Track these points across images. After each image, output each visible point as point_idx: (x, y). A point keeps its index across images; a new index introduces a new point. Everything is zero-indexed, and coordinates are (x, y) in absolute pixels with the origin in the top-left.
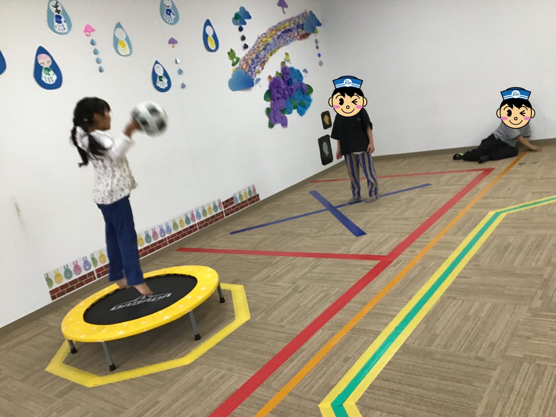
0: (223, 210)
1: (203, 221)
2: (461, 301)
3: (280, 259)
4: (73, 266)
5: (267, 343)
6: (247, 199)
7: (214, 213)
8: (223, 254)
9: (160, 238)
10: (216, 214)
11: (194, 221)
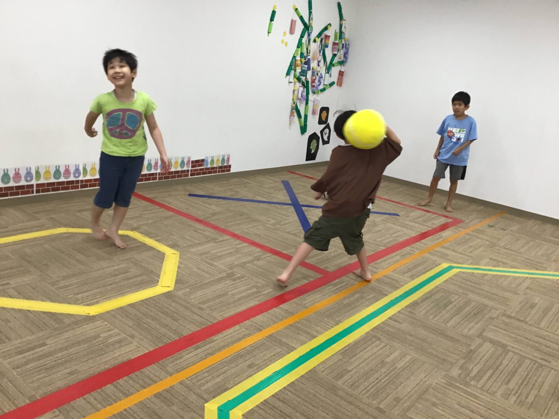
0: (190, 169)
2: (383, 344)
3: (227, 238)
4: (14, 172)
5: (179, 322)
6: (218, 166)
7: (179, 169)
8: (173, 213)
10: (181, 171)
11: (157, 170)
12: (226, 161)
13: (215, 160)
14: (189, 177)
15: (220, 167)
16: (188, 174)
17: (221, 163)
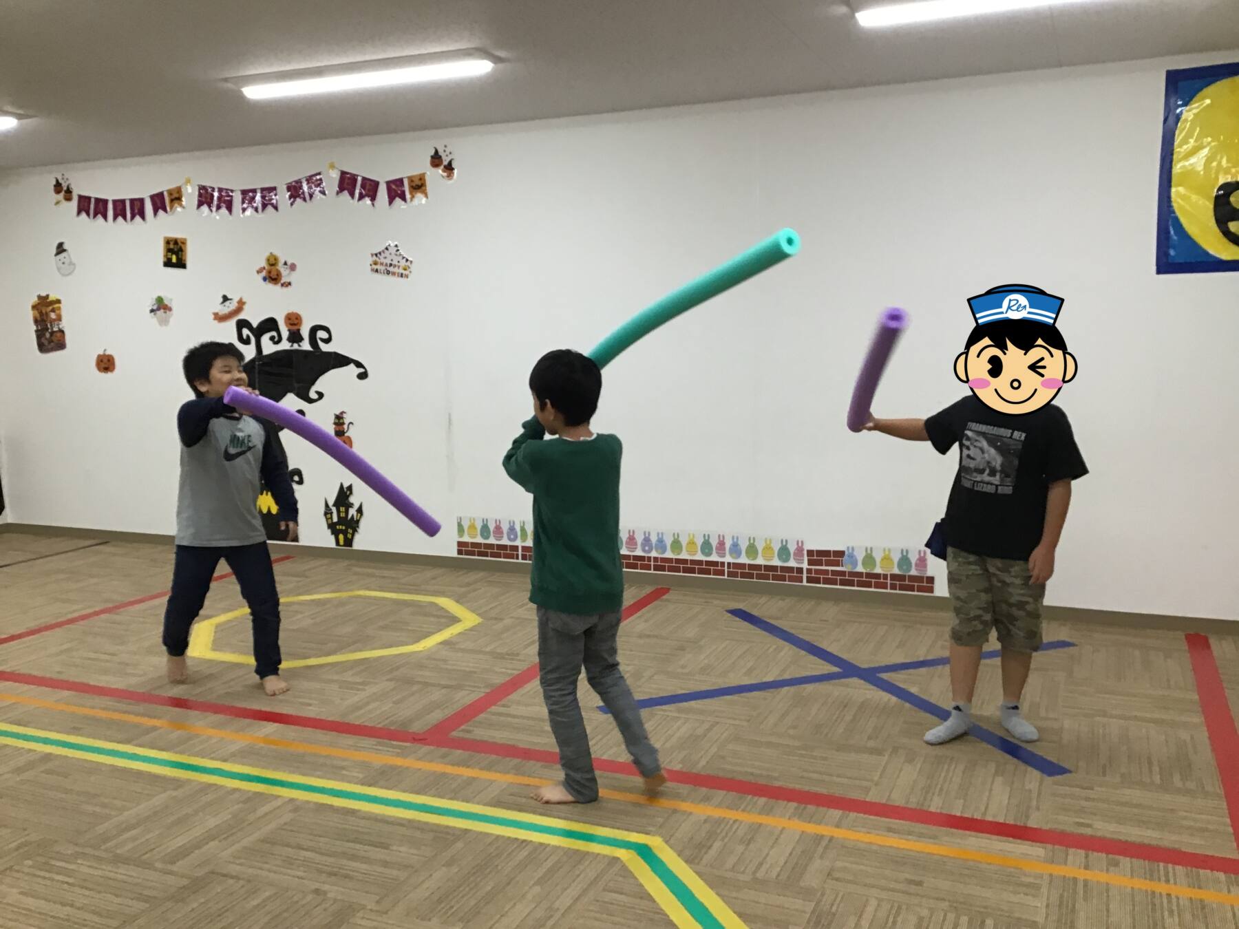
1: (745, 565)
4: (494, 525)
6: (889, 573)
7: (776, 562)
9: (639, 553)
10: (781, 567)
11: (723, 556)
12: (916, 565)
13: (878, 556)
14: (805, 583)
15: (894, 577)
16: (802, 577)
17: (899, 570)
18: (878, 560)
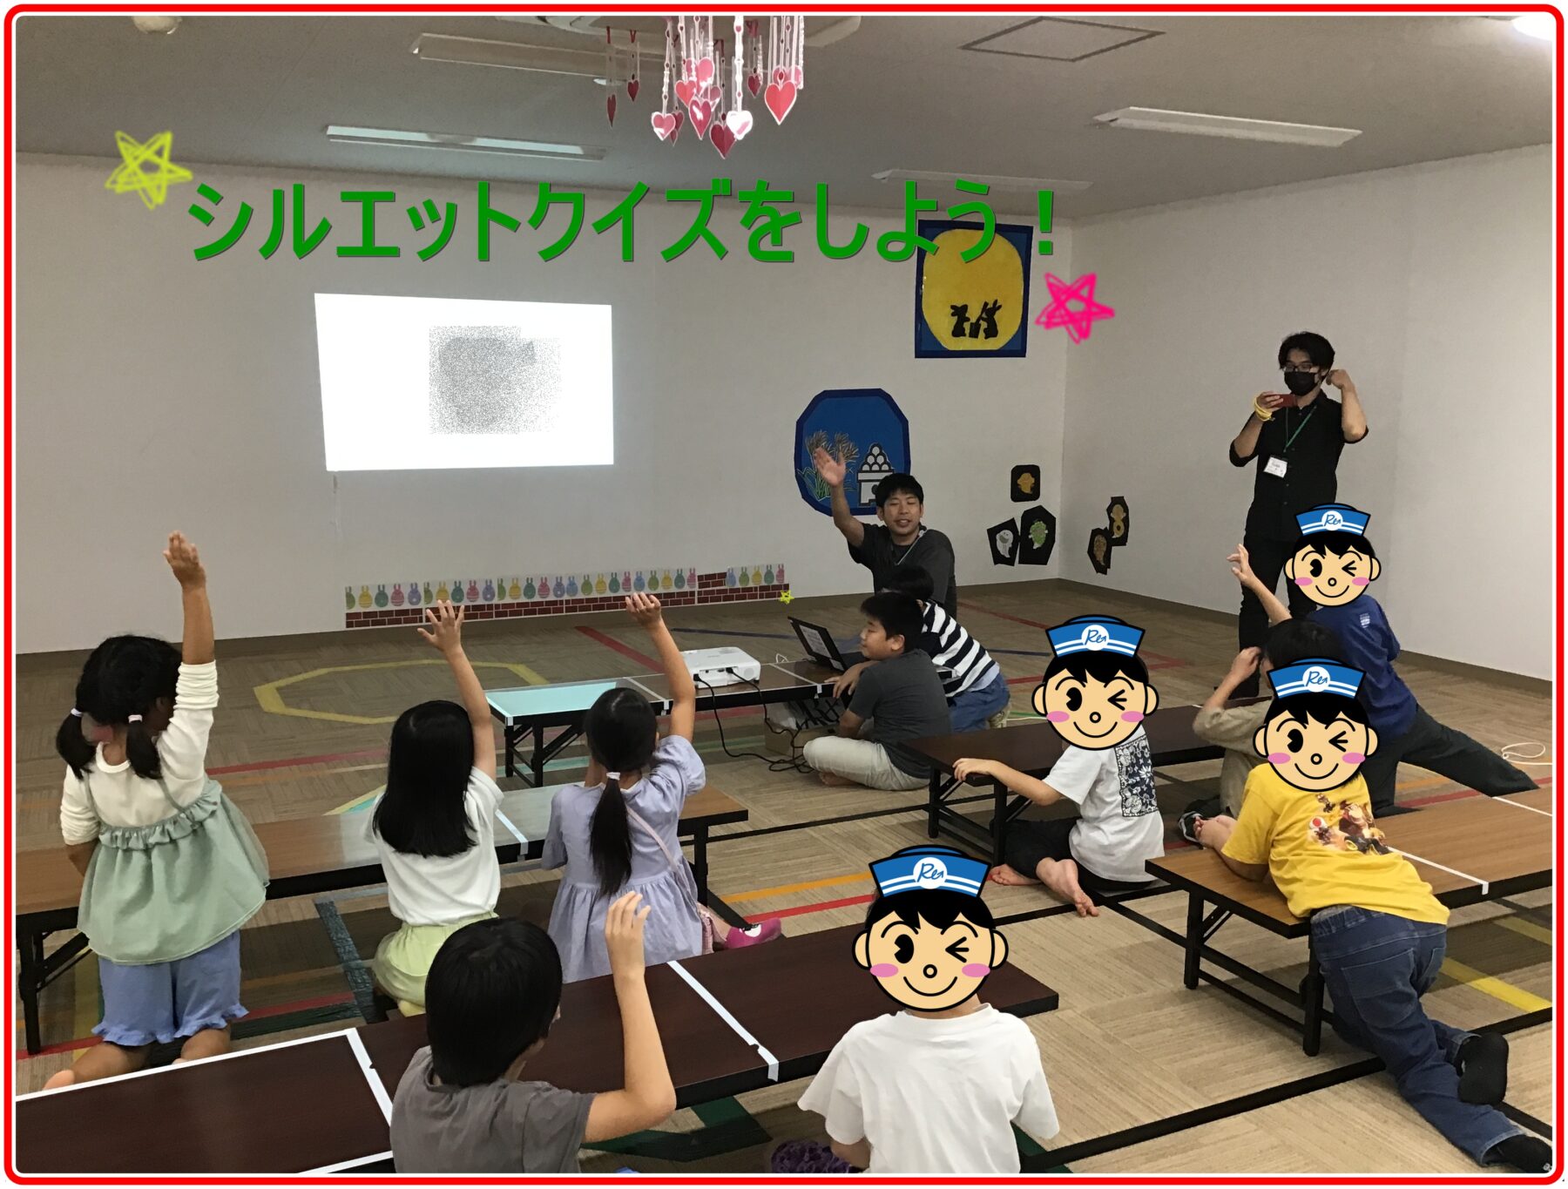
4: (393, 591)
6: (758, 586)
7: (674, 589)
9: (551, 598)
10: (678, 593)
12: (777, 576)
13: (750, 574)
14: (696, 604)
15: (762, 588)
16: (694, 600)
17: (766, 581)
18: (750, 577)
